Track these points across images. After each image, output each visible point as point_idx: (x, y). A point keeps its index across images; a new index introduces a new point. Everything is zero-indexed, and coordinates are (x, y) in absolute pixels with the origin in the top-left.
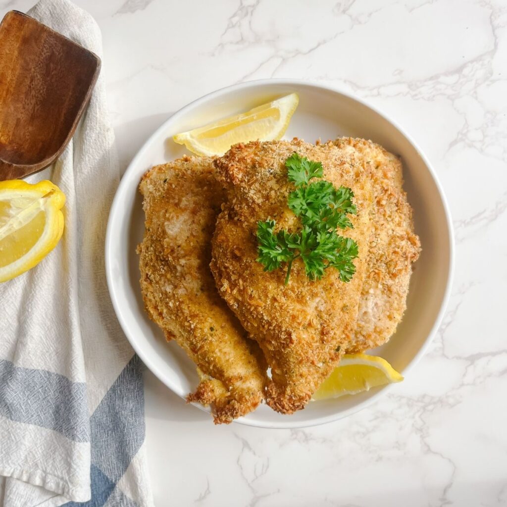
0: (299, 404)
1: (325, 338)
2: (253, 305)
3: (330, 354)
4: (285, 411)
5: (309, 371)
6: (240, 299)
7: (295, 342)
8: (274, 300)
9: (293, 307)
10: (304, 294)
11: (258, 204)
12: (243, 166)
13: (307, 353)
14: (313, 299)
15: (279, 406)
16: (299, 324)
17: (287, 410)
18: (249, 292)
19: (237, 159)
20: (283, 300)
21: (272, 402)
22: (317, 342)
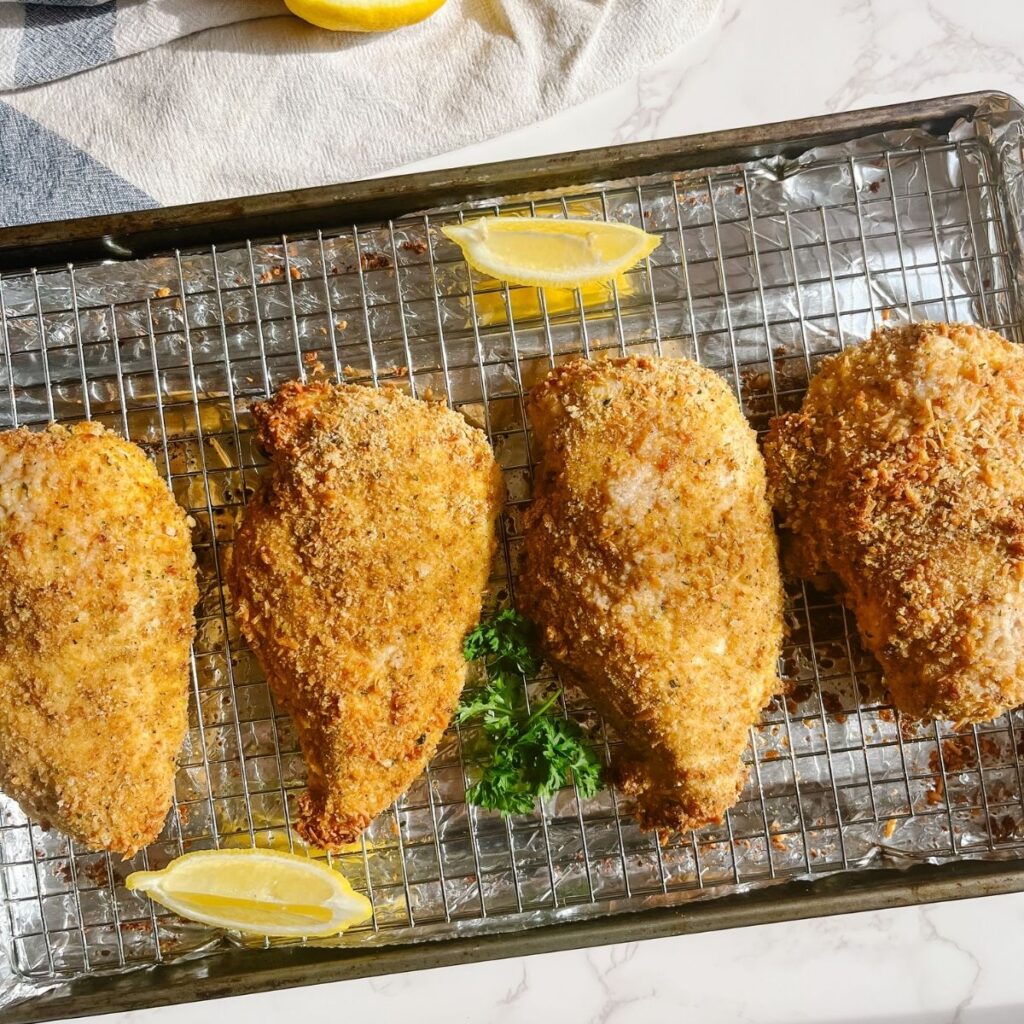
0: (347, 832)
1: (398, 715)
2: (282, 646)
3: (407, 747)
4: (322, 843)
5: (368, 773)
6: (264, 633)
7: (343, 715)
8: (316, 641)
9: (347, 657)
10: (367, 636)
11: (308, 487)
12: (292, 422)
13: (362, 736)
14: (381, 647)
15: (311, 832)
16: (354, 685)
17: (326, 842)
18: (278, 624)
19: (285, 409)
20: (331, 643)
21: (301, 825)
22: (382, 720)
